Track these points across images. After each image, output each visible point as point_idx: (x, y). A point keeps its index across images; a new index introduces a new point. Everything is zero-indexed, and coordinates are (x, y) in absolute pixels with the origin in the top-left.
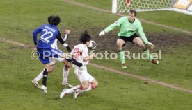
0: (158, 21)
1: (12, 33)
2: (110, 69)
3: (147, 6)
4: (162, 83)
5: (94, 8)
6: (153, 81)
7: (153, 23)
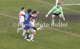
0: (74, 9)
1: (15, 14)
2: (55, 29)
3: (70, 3)
4: (76, 35)
5: (48, 4)
6: (73, 34)
7: (72, 10)
